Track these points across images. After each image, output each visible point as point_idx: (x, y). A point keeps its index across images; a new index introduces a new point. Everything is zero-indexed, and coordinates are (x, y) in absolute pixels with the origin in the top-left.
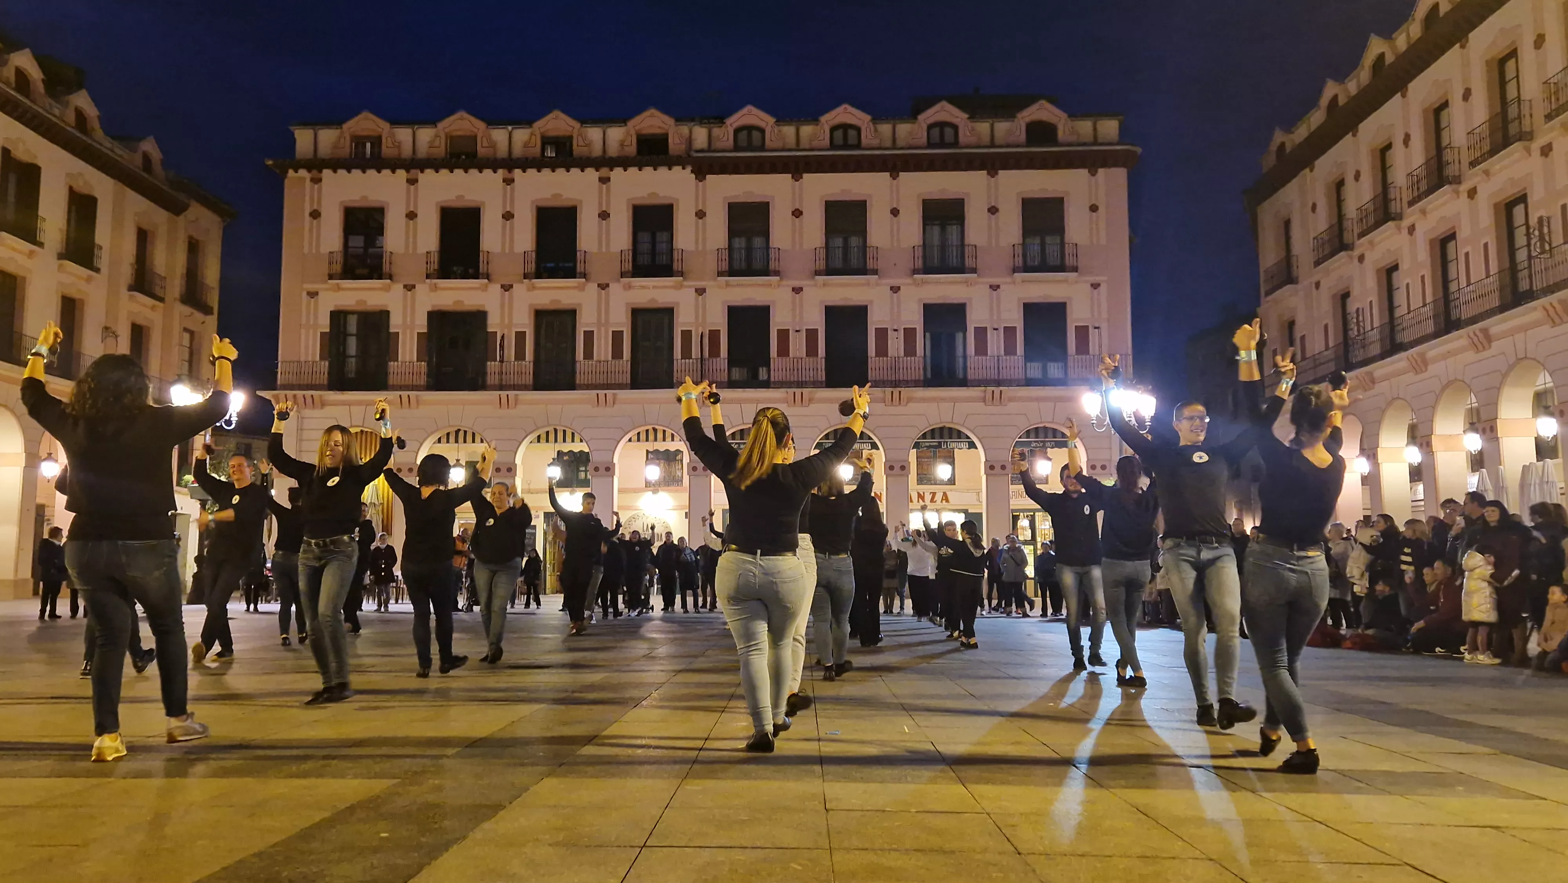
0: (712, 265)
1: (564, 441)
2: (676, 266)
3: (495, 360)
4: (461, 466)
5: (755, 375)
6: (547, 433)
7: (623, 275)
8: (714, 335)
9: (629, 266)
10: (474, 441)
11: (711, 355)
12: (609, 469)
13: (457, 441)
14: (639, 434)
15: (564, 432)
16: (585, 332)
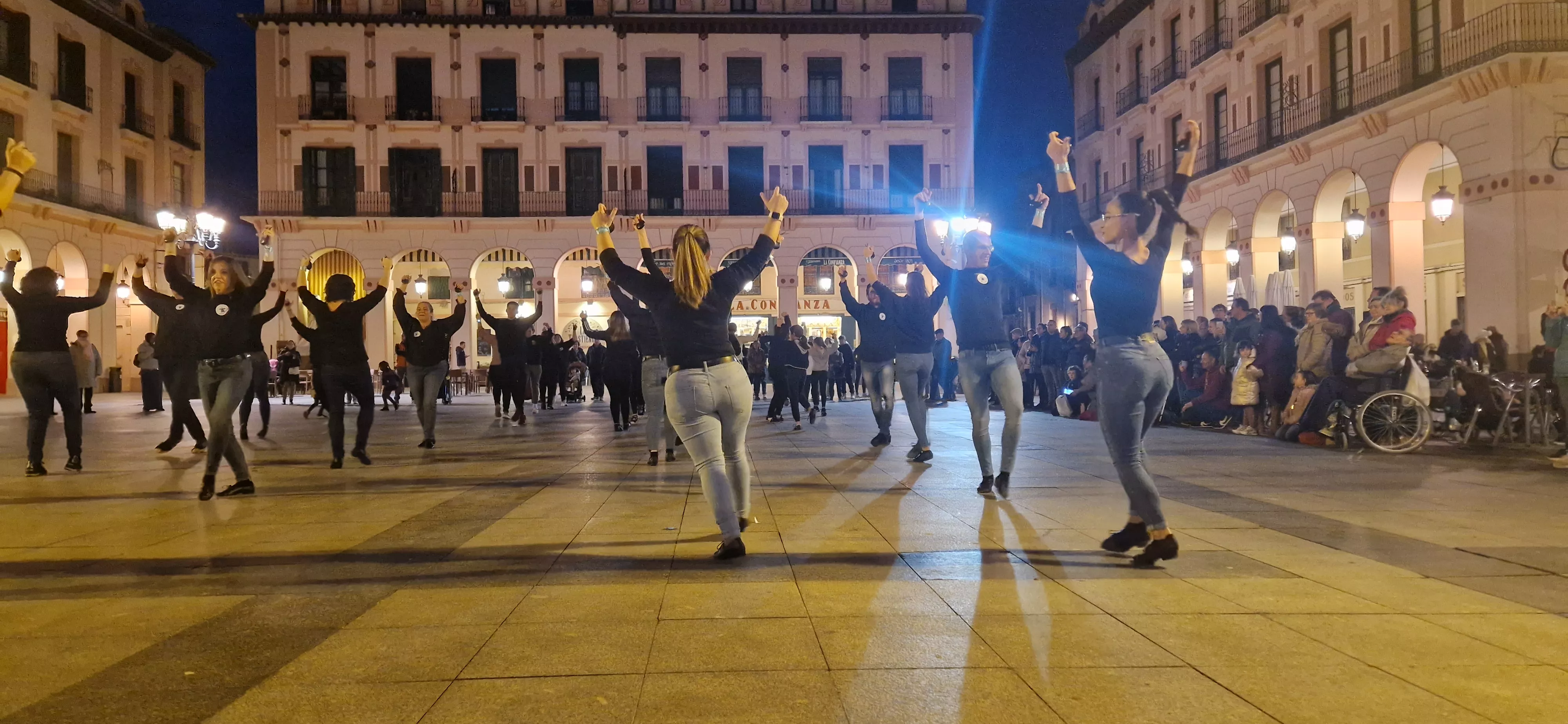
0: (632, 110)
1: (511, 259)
2: (602, 112)
3: (449, 191)
4: (424, 281)
5: (671, 205)
6: (497, 253)
7: (557, 119)
8: (636, 171)
9: (562, 111)
10: (433, 260)
11: (632, 188)
12: (550, 283)
13: (419, 260)
14: (574, 254)
15: (511, 251)
16: (526, 167)
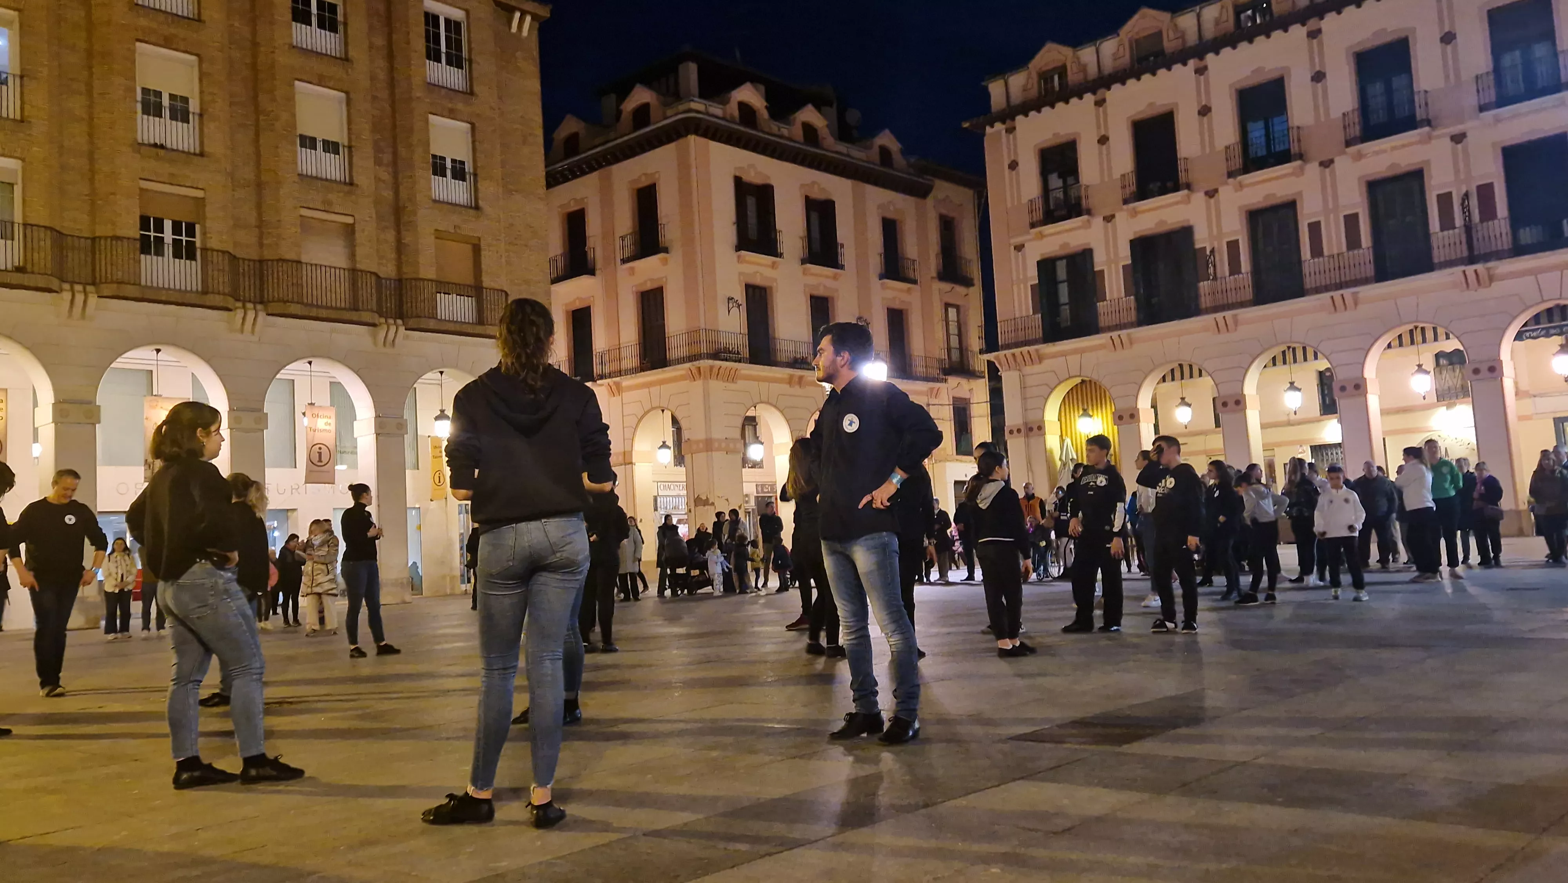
0: (1471, 98)
3: (1207, 279)
7: (1350, 143)
8: (1485, 192)
9: (1356, 131)
11: (1482, 221)
12: (1361, 387)
14: (1400, 336)
15: (1305, 348)
16: (1310, 225)
